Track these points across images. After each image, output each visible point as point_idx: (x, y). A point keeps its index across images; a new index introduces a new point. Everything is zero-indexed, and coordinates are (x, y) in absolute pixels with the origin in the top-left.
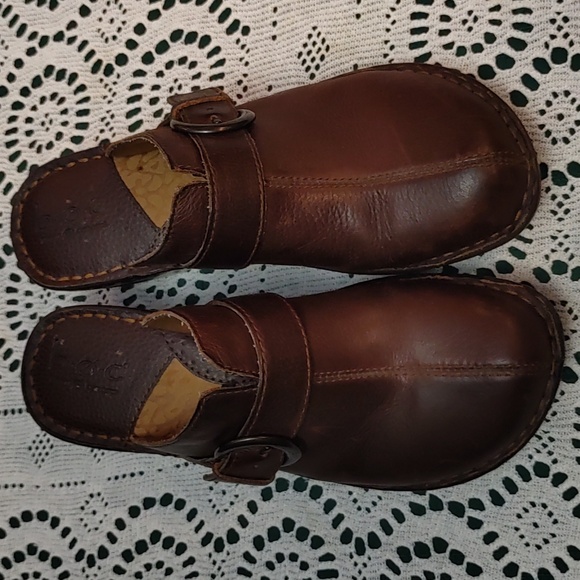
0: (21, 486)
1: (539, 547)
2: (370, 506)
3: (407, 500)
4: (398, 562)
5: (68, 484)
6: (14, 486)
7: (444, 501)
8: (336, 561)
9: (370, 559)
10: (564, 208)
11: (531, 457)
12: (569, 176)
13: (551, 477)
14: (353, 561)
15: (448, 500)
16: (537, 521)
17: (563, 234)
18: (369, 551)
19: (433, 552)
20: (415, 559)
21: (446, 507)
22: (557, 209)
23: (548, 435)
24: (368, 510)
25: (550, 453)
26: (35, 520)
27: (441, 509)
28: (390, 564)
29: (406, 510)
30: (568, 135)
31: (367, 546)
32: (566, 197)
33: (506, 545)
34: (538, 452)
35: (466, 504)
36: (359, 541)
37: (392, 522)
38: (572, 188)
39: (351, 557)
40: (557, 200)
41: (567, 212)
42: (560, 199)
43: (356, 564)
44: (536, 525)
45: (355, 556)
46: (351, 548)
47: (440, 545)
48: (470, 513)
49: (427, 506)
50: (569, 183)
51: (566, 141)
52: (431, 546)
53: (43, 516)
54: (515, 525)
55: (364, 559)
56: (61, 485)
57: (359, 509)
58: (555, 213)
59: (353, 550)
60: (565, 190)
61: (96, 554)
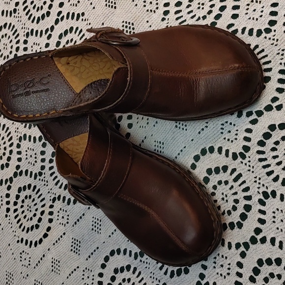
0: (98, 248)
2: (236, 137)
3: (247, 122)
4: (261, 149)
5: (115, 230)
6: (95, 251)
7: (262, 109)
8: (237, 170)
9: (249, 157)
11: (281, 64)
18: (247, 155)
19: (271, 133)
20: (267, 142)
21: (264, 111)
23: (281, 50)
24: (236, 139)
27: (263, 113)
28: (259, 152)
29: (250, 126)
31: (245, 153)
34: (282, 59)
35: (271, 103)
36: (241, 154)
37: (248, 135)
39: (242, 163)
43: (246, 164)
45: (243, 161)
46: (239, 159)
47: (272, 127)
48: (274, 105)
49: (257, 117)
52: (269, 131)
53: (112, 253)
55: (247, 159)
56: (113, 233)
57: (232, 141)
59: (241, 160)
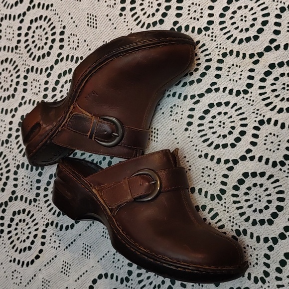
0: (87, 271)
1: (278, 149)
2: (214, 180)
3: (225, 169)
4: (235, 192)
5: (104, 257)
6: (84, 274)
7: (237, 158)
8: (214, 210)
9: (225, 199)
10: (214, 37)
11: (255, 121)
12: (209, 26)
13: (266, 122)
14: (220, 205)
15: (239, 157)
16: (272, 141)
17: (219, 44)
18: (223, 197)
19: (245, 179)
20: (241, 187)
21: (239, 160)
22: (212, 38)
23: (256, 109)
24: (214, 182)
25: (260, 115)
26: (98, 281)
27: (238, 162)
28: (234, 195)
29: (227, 172)
30: (201, 15)
31: (221, 195)
32: (212, 33)
33: (267, 157)
34: (256, 117)
35: (245, 154)
36: (218, 196)
37: (225, 180)
38: (213, 29)
39: (219, 203)
40: (210, 36)
41: (216, 37)
42: (211, 35)
43: (222, 205)
44: (272, 142)
45: (219, 202)
46: (217, 200)
47: (246, 175)
48: (248, 156)
49: (233, 165)
50: (211, 28)
51: (201, 17)
52: (243, 178)
53: (100, 277)
54: (265, 148)
55: (223, 201)
56: (101, 259)
57: (211, 184)
58: (212, 40)
59: (218, 201)
60: (211, 31)
61: (127, 276)
